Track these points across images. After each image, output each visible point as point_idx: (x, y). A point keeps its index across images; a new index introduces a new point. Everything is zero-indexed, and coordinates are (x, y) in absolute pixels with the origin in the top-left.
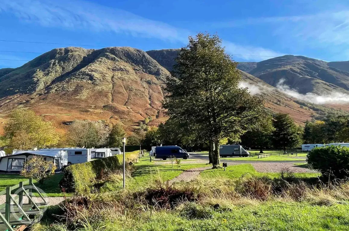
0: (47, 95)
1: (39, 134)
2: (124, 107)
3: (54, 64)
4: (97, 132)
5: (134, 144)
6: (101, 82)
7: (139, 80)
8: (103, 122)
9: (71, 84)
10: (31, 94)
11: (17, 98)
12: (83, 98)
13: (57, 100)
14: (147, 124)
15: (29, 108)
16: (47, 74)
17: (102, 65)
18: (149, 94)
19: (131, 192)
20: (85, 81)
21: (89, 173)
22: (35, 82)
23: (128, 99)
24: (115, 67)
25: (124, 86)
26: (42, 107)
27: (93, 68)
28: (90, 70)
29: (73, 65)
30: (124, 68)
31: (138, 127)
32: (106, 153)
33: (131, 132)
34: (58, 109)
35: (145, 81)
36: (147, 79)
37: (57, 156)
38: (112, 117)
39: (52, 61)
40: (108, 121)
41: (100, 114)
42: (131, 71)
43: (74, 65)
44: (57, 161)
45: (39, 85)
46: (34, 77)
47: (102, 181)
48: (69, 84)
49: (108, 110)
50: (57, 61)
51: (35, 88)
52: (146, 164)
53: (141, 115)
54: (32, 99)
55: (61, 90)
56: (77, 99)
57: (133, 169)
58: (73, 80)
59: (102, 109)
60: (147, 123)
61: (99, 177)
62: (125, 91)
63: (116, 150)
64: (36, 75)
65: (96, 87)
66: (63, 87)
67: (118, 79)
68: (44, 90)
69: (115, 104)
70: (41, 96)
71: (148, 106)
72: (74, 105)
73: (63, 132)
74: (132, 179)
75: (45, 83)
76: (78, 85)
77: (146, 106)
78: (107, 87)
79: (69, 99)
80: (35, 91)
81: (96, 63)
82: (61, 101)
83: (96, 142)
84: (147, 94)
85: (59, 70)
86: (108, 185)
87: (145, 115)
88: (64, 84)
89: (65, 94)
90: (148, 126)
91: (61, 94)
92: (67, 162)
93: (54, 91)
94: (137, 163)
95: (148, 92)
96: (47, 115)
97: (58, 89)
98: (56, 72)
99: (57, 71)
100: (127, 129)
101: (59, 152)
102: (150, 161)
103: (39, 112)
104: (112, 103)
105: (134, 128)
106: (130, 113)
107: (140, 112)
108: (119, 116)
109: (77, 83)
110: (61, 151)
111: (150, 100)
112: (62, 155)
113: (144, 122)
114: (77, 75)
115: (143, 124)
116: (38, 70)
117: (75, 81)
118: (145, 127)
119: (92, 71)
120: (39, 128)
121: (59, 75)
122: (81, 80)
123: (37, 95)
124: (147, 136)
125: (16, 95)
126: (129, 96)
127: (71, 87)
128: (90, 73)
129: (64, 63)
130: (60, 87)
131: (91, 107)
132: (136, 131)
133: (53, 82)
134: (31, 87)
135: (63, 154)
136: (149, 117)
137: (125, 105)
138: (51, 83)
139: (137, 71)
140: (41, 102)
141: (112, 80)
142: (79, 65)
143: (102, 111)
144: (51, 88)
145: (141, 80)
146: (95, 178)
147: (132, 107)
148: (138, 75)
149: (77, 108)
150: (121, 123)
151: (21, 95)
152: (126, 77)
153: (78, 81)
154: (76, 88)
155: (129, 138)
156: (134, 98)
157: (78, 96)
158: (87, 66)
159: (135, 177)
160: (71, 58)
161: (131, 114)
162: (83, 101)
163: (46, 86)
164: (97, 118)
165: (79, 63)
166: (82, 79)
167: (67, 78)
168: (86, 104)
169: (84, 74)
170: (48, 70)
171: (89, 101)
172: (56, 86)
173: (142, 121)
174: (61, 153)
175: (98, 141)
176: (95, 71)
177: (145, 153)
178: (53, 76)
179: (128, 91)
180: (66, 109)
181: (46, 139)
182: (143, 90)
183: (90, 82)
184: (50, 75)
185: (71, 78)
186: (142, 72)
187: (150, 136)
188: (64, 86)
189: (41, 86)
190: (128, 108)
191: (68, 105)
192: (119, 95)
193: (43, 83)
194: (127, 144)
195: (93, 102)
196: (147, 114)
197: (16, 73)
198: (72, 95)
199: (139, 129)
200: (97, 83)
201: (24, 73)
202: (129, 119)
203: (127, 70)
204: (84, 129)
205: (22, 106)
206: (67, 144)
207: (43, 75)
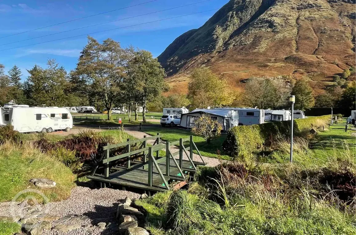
0: (225, 51)
1: (215, 93)
2: (313, 57)
3: (232, 16)
4: (275, 91)
5: (324, 105)
6: (282, 27)
7: (336, 15)
8: (284, 78)
9: (249, 36)
10: (211, 52)
11: (200, 58)
12: (262, 50)
13: (235, 56)
14: (346, 79)
15: (210, 67)
16: (225, 30)
17: (285, 6)
18: (352, 34)
19: (300, 169)
20: (264, 30)
21: (255, 138)
22: (214, 39)
23: (319, 45)
24: (301, 5)
25: (313, 28)
26: (221, 65)
27: (274, 11)
28: (269, 15)
29: (251, 14)
30: (314, 4)
31: (332, 83)
32: (284, 115)
33: (322, 90)
34: (236, 65)
35: (347, 16)
36: (351, 12)
37: (227, 116)
38: (296, 71)
39: (230, 14)
40: (291, 77)
41: (281, 68)
42: (325, 5)
43: (252, 12)
44: (228, 121)
45: (218, 42)
46: (214, 35)
47: (270, 148)
48: (247, 36)
49: (291, 63)
50: (235, 13)
51: (215, 46)
52: (338, 135)
53: (338, 66)
54: (212, 57)
55: (239, 44)
56: (255, 52)
57: (315, 139)
58: (251, 30)
59: (284, 61)
60: (347, 77)
61: (267, 144)
62: (314, 34)
63: (299, 113)
64: (216, 32)
65: (277, 35)
66: (241, 41)
67: (306, 20)
68: (223, 46)
69: (301, 54)
70: (220, 54)
71: (350, 52)
72: (251, 60)
73: (239, 90)
74: (310, 151)
75: (224, 39)
76: (256, 36)
77: (346, 52)
78: (290, 33)
79: (248, 53)
80: (215, 48)
81: (277, 5)
82: (239, 57)
83: (274, 102)
84: (349, 35)
85: (237, 22)
86: (275, 155)
87: (345, 66)
88: (241, 38)
89: (243, 49)
90: (348, 81)
91: (238, 49)
92: (238, 123)
93: (231, 46)
94: (323, 131)
95: (350, 31)
96: (225, 74)
97: (236, 44)
98: (234, 25)
99: (235, 23)
100: (317, 87)
101: (230, 112)
102: (345, 130)
103: (219, 71)
104: (295, 53)
105: (326, 84)
106: (321, 65)
107: (337, 61)
108: (306, 70)
109: (255, 34)
110: (231, 111)
111: (353, 43)
112: (232, 115)
113: (341, 75)
114: (255, 24)
115: (341, 78)
116: (217, 26)
117: (253, 31)
118: (344, 82)
119: (272, 16)
120: (216, 87)
121: (237, 27)
122: (260, 30)
123: (216, 53)
124: (345, 96)
125: (199, 55)
126: (320, 41)
127: (248, 40)
128: (269, 19)
129: (242, 12)
130: (238, 41)
131: (271, 60)
132: (329, 88)
133: (231, 37)
134: (211, 45)
135: (234, 113)
136: (350, 68)
137: (314, 53)
138: (229, 39)
139: (333, 3)
140: (221, 60)
141: (297, 23)
142: (257, 11)
143: (283, 65)
144: (229, 44)
145: (340, 15)
146: (263, 144)
147: (324, 56)
148: (335, 9)
149: (255, 63)
150: (308, 78)
151: (203, 55)
152: (316, 15)
153: (257, 31)
154: (254, 40)
155: (318, 98)
156: (328, 43)
157: (256, 48)
158: (266, 11)
159: (315, 150)
160: (249, 5)
161: (323, 65)
162: (261, 54)
163: (225, 42)
164: (278, 73)
165: (257, 10)
166: (261, 28)
167: (245, 30)
168: (265, 58)
169: (263, 21)
170: (226, 24)
171: (268, 53)
172: (234, 40)
173: (339, 74)
174: (231, 113)
175: (277, 101)
176: (276, 15)
177: (340, 119)
178: (231, 29)
179: (319, 34)
180: (244, 65)
181: (222, 98)
182: (343, 29)
183: (269, 30)
184: (229, 30)
185: (249, 30)
186: (343, 3)
187: (350, 95)
188: (242, 39)
189: (220, 43)
190: (318, 58)
191: (246, 60)
192: (306, 42)
193: (221, 39)
194: (314, 106)
195: (273, 54)
196: (347, 64)
197: (199, 33)
198: (249, 49)
199: (334, 86)
200: (278, 30)
201: (205, 32)
202: (319, 73)
203: (318, 5)
204: (261, 86)
205: (204, 65)
206: (243, 104)
207: (222, 31)
